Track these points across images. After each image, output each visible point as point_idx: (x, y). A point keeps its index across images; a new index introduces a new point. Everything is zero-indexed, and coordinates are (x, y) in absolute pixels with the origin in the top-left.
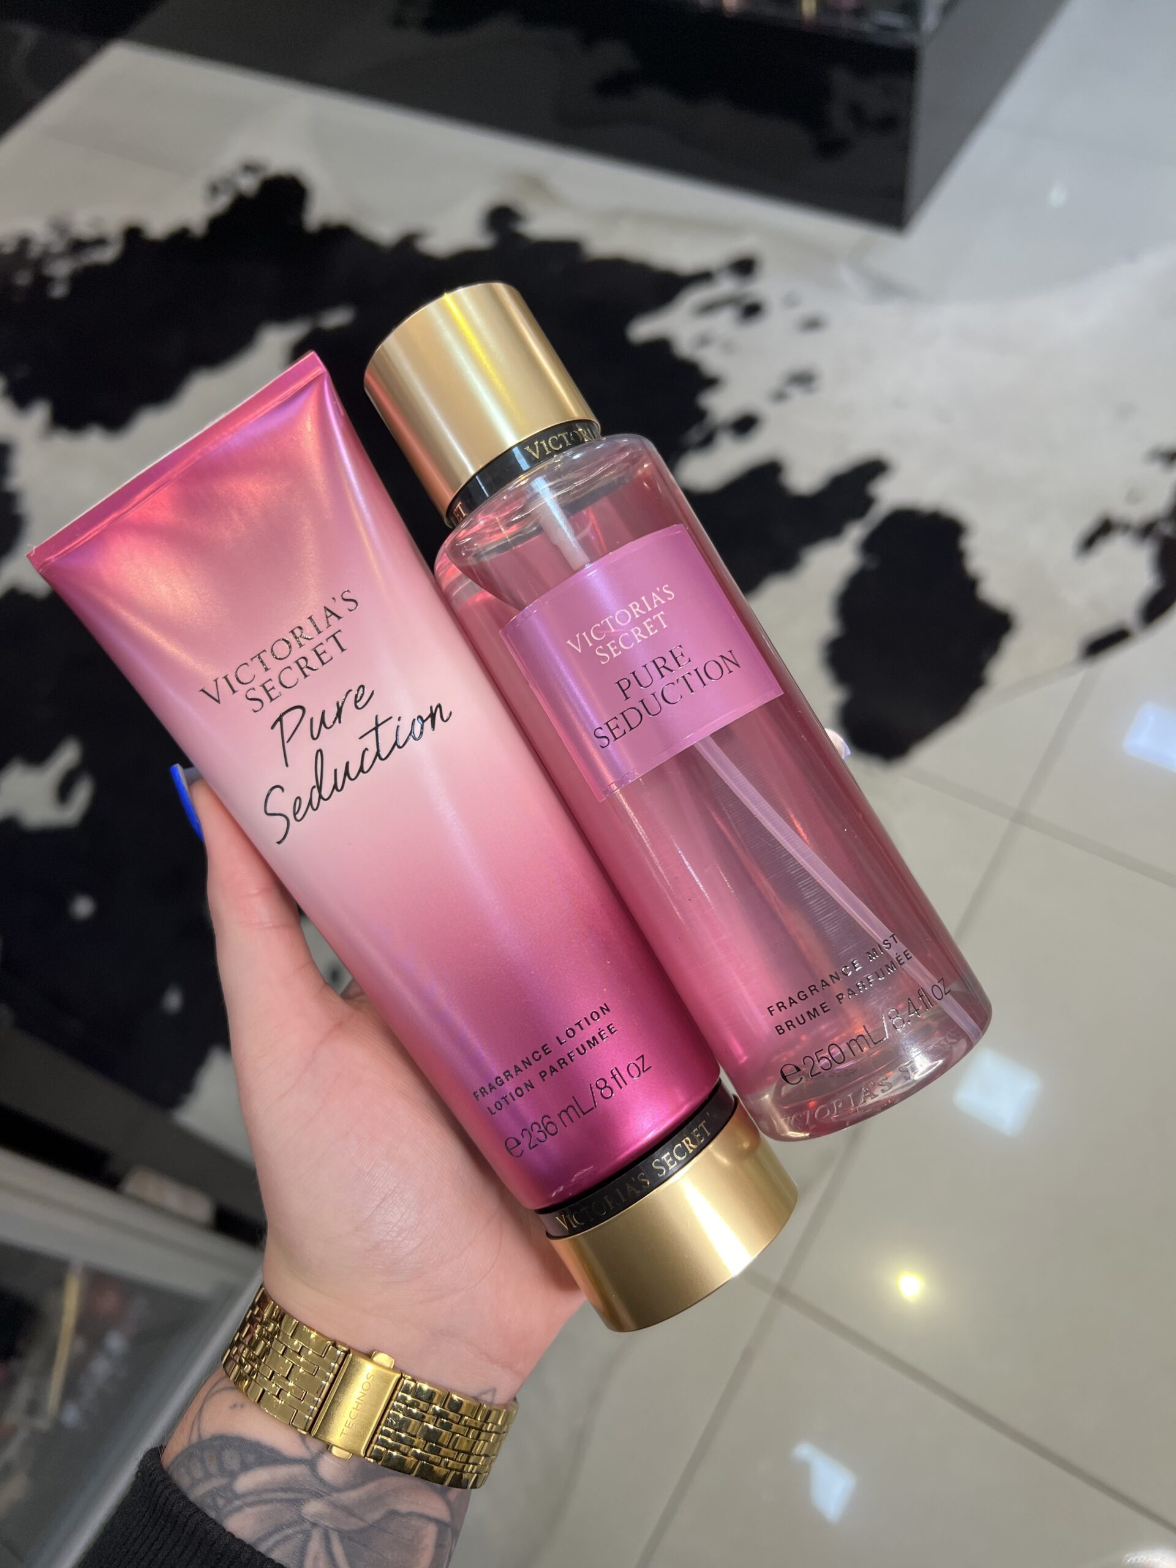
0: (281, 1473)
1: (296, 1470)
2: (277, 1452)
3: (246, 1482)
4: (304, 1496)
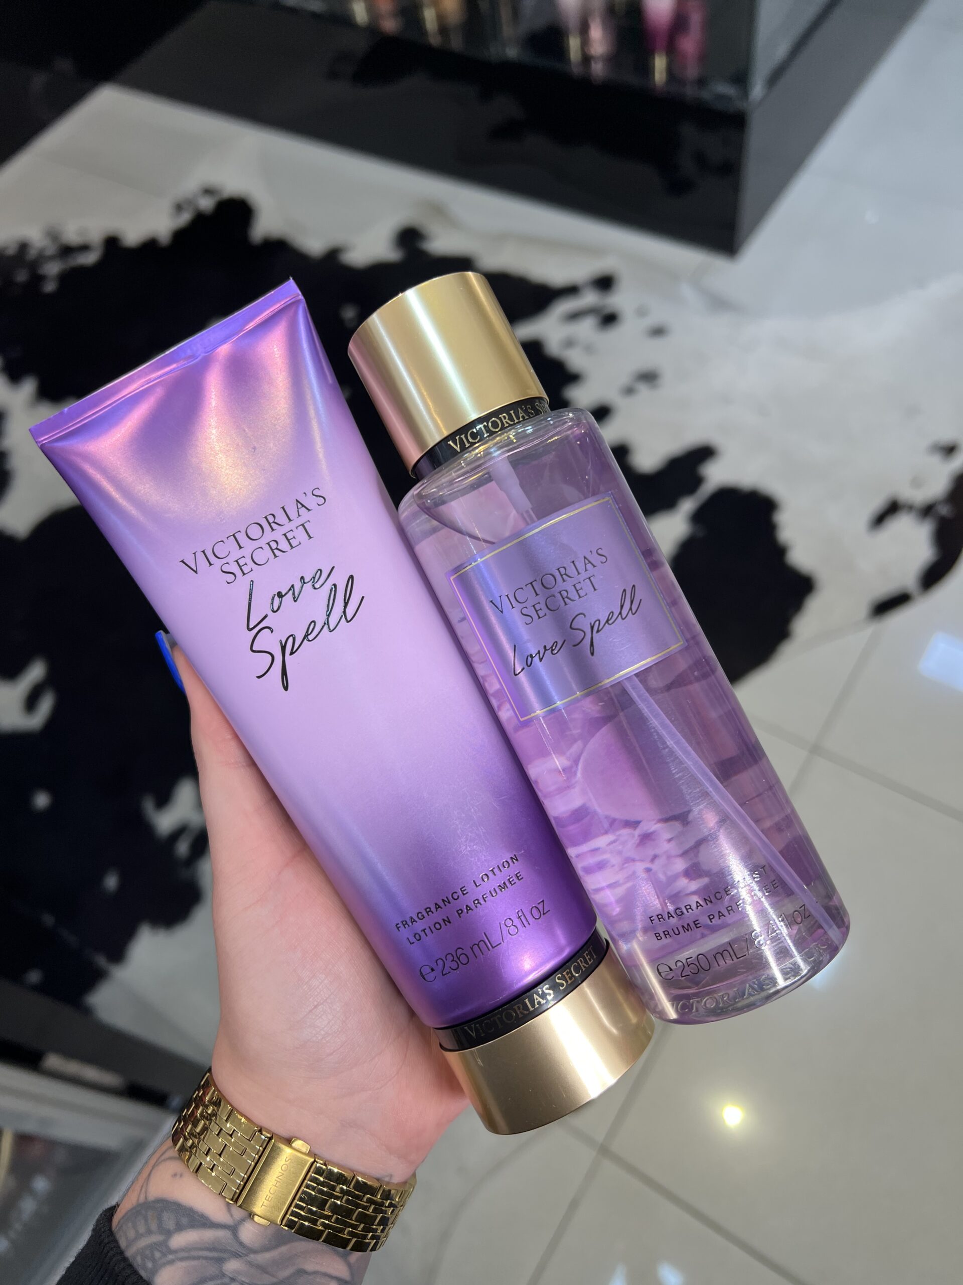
0: (208, 1235)
1: (220, 1234)
2: (205, 1217)
3: (179, 1240)
4: (225, 1255)
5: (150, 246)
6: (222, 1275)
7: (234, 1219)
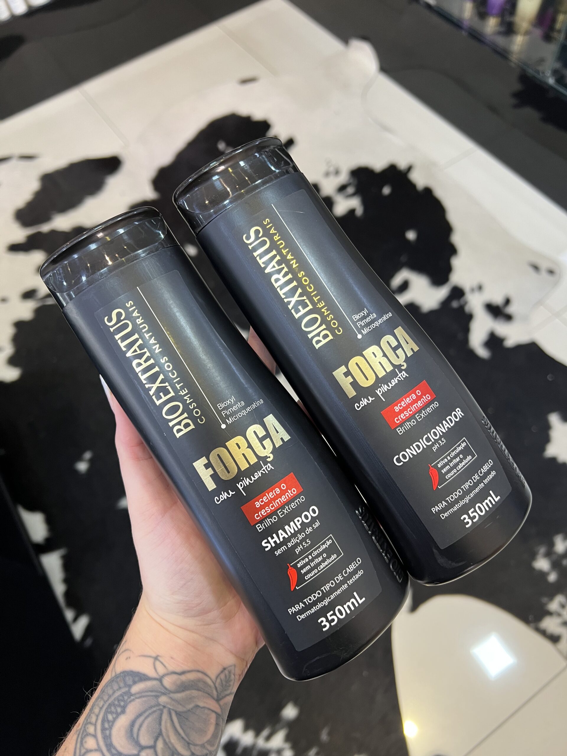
2: (146, 675)
4: (159, 694)
6: (159, 705)
7: (159, 675)
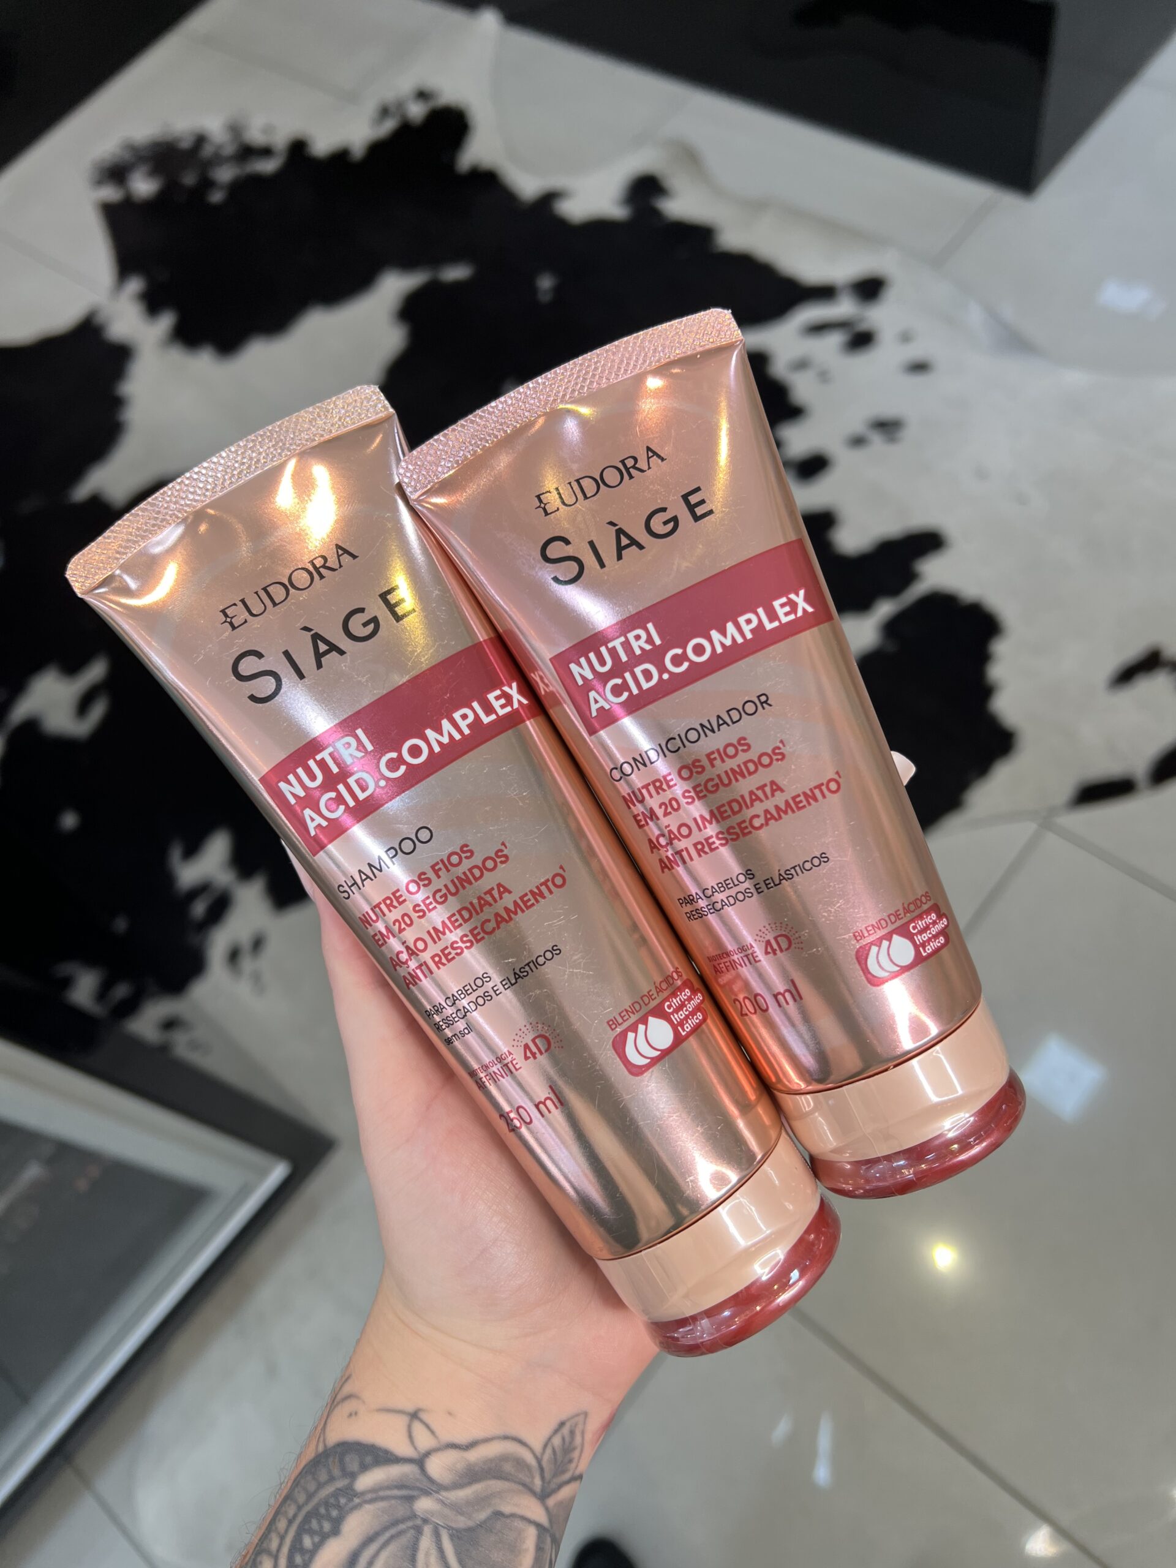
0: (395, 1471)
1: (407, 1469)
2: (390, 1452)
3: (366, 1481)
4: (415, 1493)
5: (341, 157)
6: (414, 1516)
7: (419, 1452)
